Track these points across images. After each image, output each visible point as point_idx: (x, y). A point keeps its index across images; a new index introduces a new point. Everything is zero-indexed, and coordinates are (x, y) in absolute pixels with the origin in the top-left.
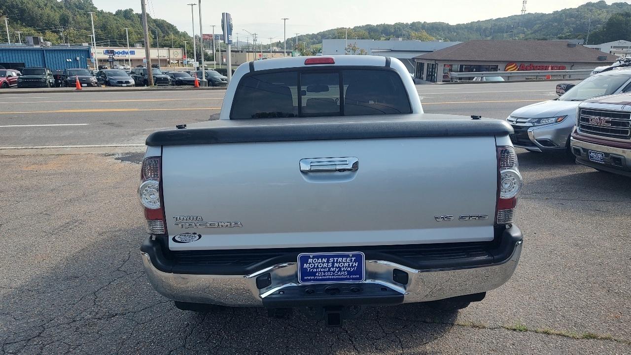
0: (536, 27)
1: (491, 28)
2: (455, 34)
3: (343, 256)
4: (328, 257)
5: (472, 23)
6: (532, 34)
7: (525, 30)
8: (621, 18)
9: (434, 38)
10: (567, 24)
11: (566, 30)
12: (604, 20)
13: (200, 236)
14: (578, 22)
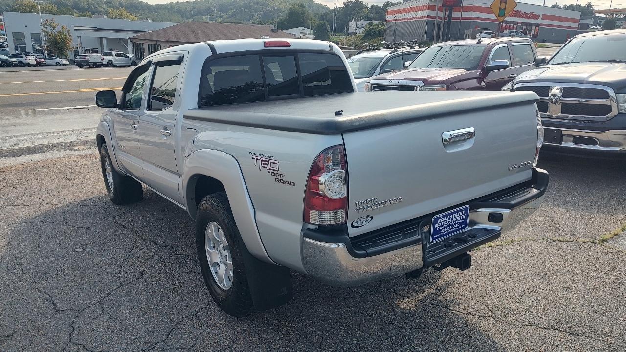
0: (231, 12)
1: (191, 11)
2: (156, 14)
3: (457, 212)
4: (449, 215)
5: (171, 4)
6: (228, 18)
7: (222, 14)
8: (298, 8)
9: (135, 18)
10: (256, 11)
11: (256, 16)
12: (283, 9)
13: (372, 218)
14: (264, 10)
